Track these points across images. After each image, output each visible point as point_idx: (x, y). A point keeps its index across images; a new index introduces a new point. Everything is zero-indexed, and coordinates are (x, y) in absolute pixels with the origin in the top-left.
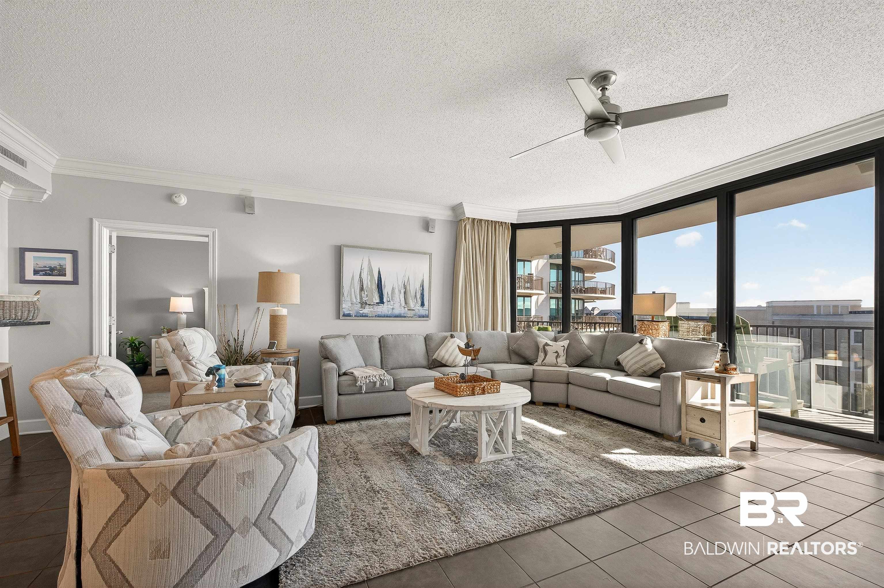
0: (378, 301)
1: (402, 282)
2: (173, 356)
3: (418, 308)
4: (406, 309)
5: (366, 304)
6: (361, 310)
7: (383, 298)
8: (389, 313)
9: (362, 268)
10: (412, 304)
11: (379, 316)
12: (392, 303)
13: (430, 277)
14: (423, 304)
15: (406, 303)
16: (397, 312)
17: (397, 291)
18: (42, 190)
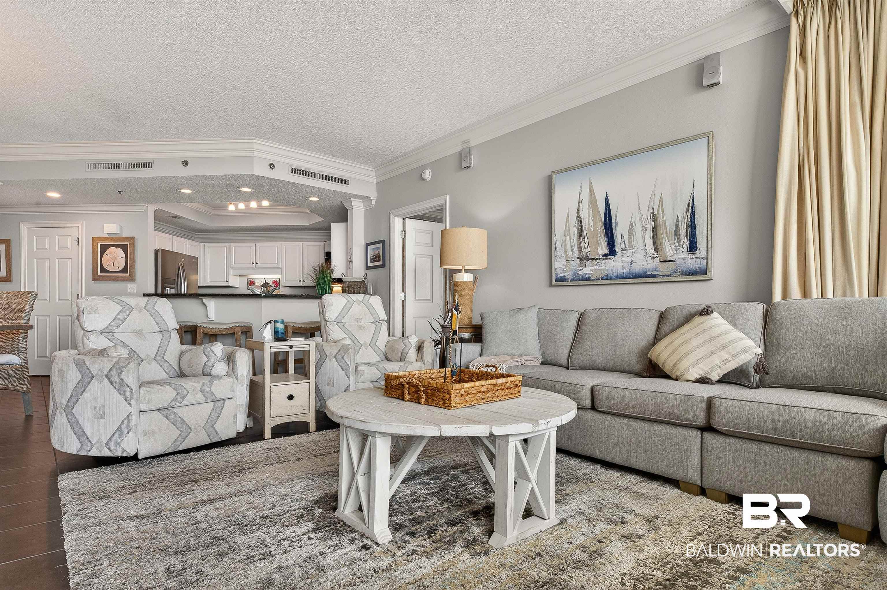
0: (606, 251)
1: (649, 208)
3: (681, 256)
4: (658, 260)
5: (588, 258)
6: (581, 270)
7: (614, 246)
8: (625, 271)
9: (581, 200)
10: (669, 250)
11: (607, 278)
12: (630, 252)
13: (709, 184)
14: (693, 247)
15: (656, 250)
16: (639, 266)
17: (638, 229)
18: (369, 199)
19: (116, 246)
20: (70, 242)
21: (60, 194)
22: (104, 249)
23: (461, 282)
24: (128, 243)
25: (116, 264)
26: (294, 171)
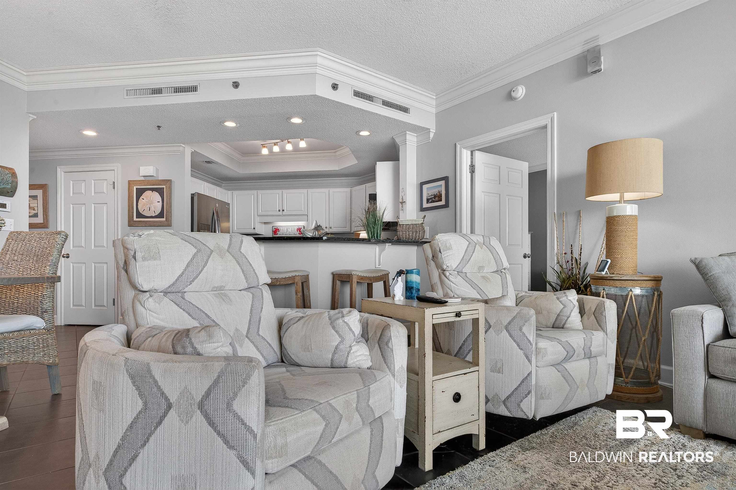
2: (432, 263)
18: (427, 130)
19: (152, 190)
20: (105, 187)
21: (96, 132)
22: (140, 192)
23: (624, 216)
24: (164, 187)
25: (152, 209)
26: (357, 94)
